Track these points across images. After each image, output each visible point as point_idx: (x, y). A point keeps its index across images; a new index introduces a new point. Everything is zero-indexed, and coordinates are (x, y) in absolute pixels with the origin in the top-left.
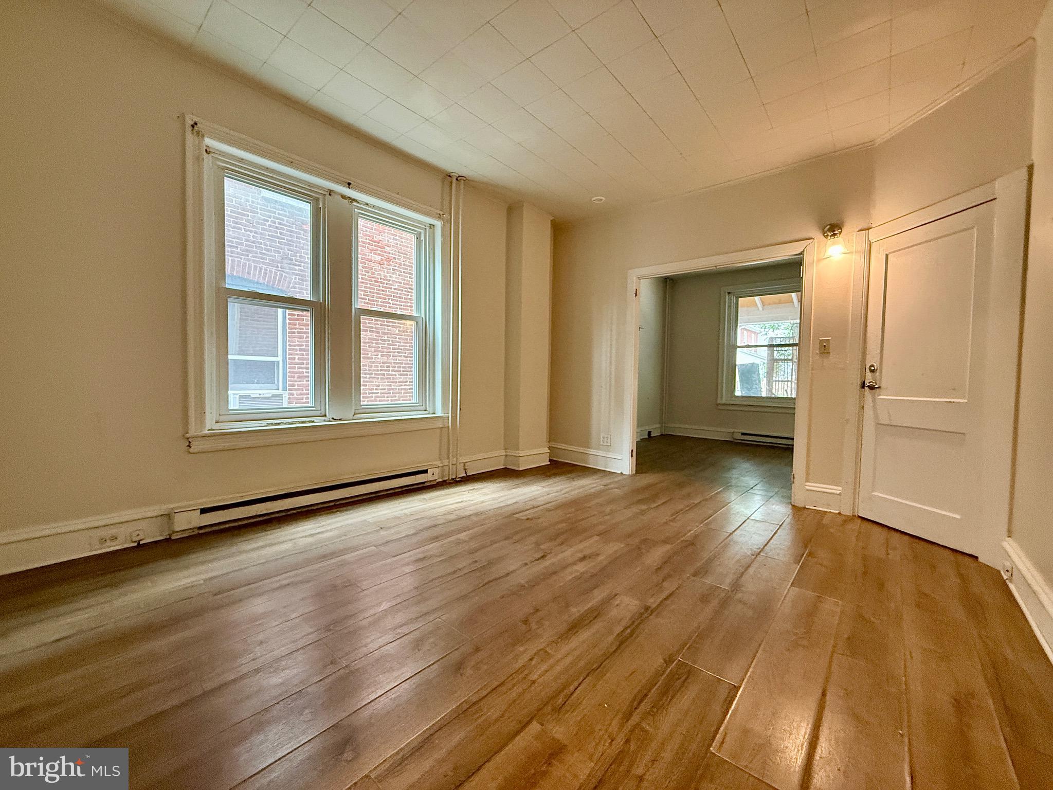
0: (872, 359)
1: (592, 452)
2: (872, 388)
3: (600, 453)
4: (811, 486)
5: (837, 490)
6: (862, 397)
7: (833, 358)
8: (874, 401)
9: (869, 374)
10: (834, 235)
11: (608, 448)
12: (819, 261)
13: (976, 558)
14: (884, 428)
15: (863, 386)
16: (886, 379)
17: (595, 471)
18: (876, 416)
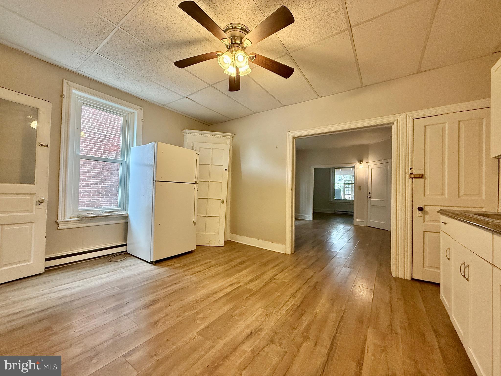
0: (370, 191)
1: (300, 215)
2: (370, 197)
3: (303, 215)
4: (358, 220)
5: (363, 220)
6: (368, 199)
7: (361, 190)
8: (370, 200)
9: (369, 194)
10: (361, 163)
11: (305, 213)
12: (358, 168)
13: (388, 230)
14: (373, 206)
15: (368, 197)
16: (372, 195)
17: (301, 220)
18: (371, 204)
